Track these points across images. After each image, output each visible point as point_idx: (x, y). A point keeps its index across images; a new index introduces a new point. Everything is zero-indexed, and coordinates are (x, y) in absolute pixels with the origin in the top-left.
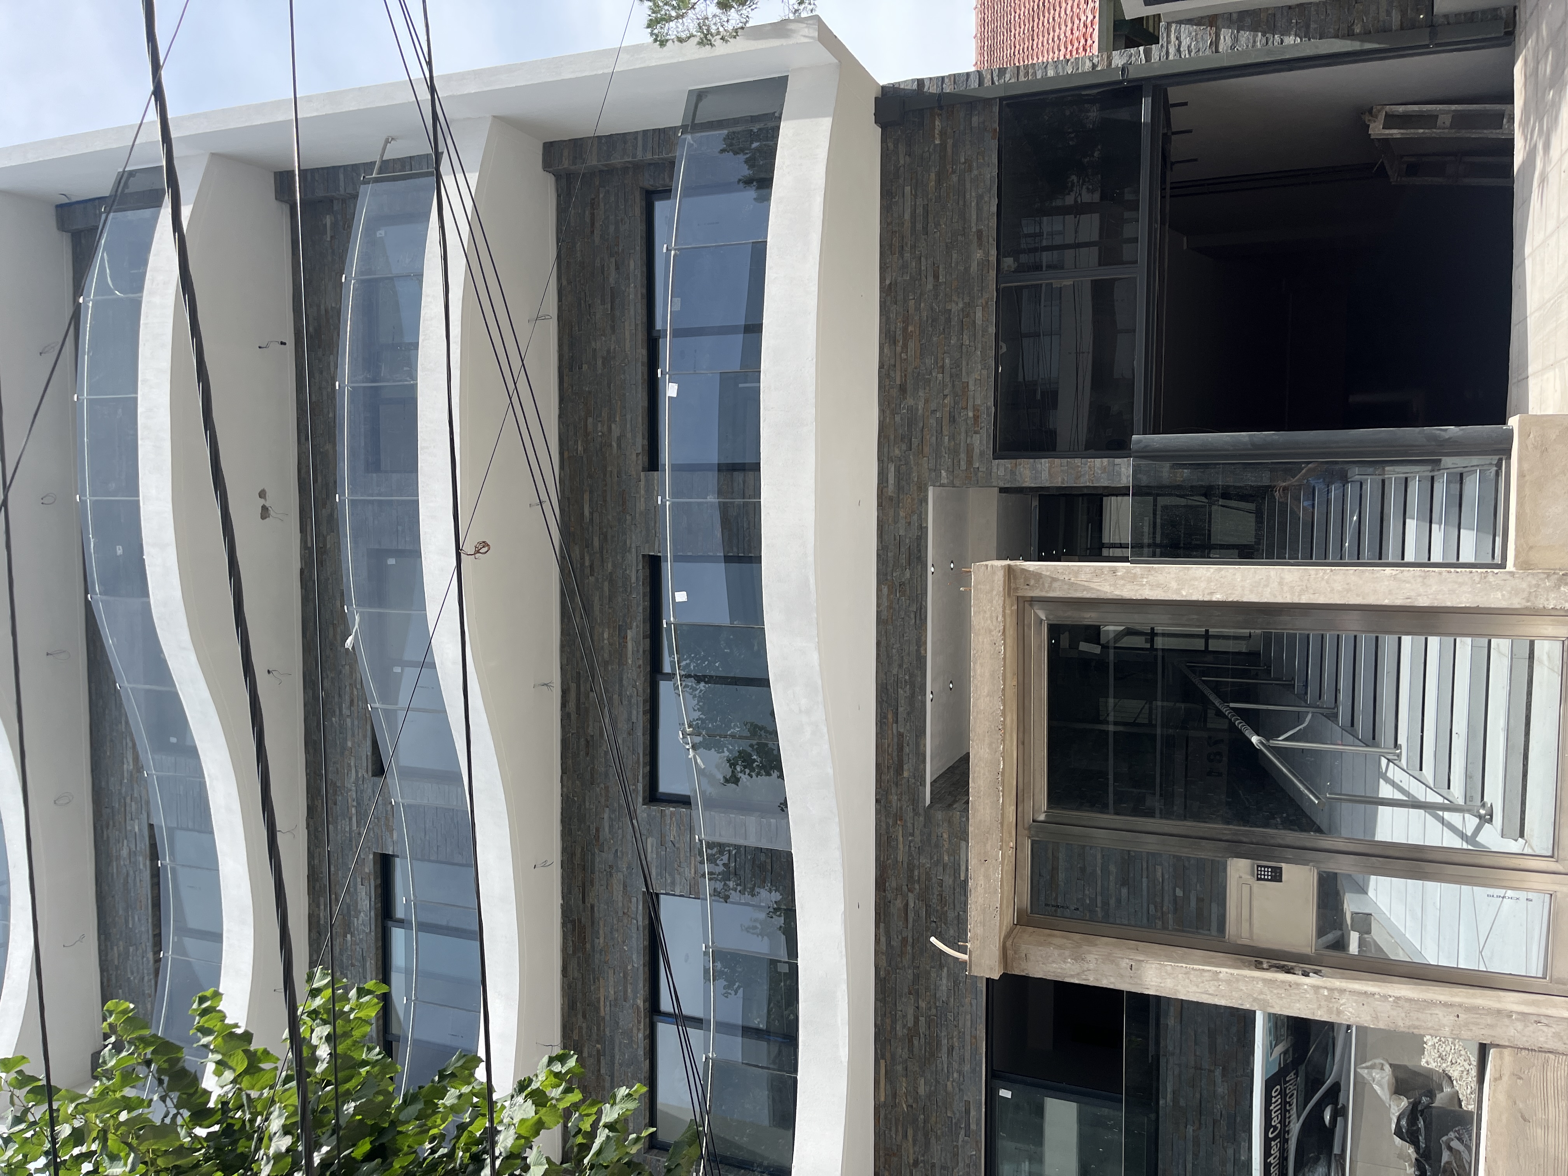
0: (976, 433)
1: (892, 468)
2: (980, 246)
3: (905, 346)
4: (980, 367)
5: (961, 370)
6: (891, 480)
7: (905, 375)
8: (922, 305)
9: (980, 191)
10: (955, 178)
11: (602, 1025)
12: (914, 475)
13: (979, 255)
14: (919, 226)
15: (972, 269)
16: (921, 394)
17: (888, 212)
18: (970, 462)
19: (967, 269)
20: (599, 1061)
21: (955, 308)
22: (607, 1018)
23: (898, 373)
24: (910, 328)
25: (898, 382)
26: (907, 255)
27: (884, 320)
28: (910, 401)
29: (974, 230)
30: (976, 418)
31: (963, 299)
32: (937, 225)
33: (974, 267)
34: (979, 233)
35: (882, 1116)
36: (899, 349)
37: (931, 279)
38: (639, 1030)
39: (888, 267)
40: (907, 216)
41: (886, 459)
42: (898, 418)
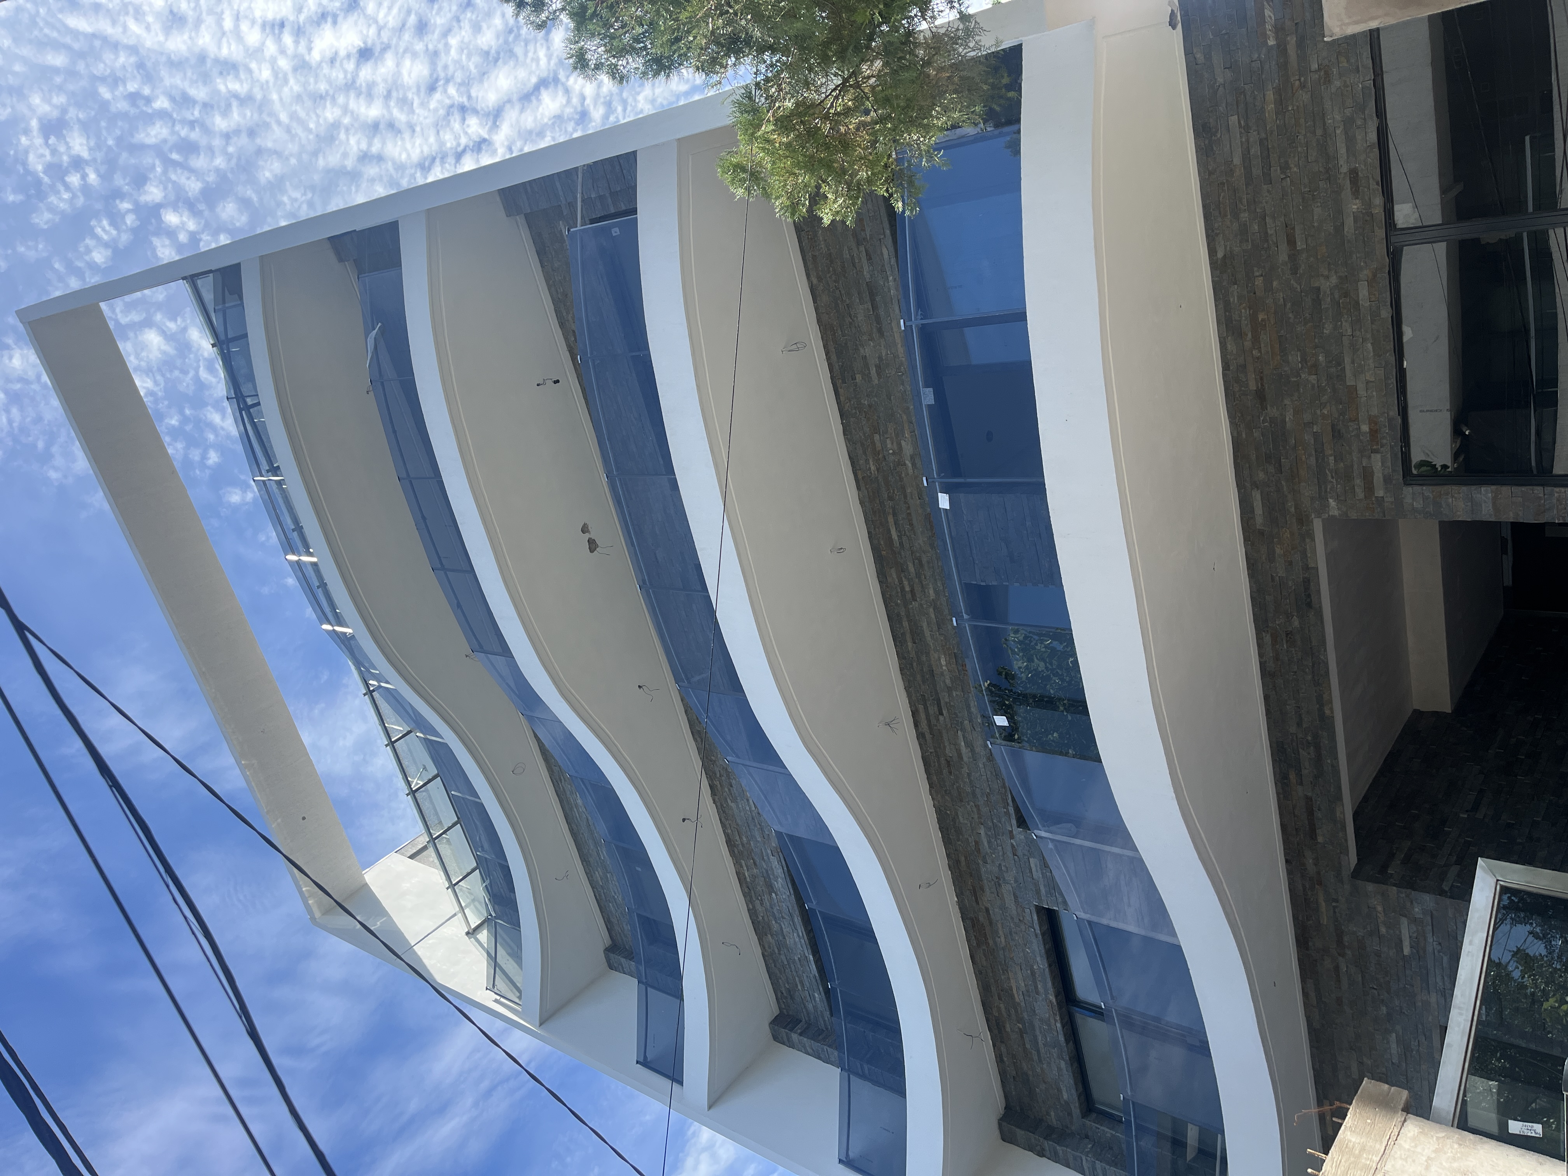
0: (1376, 451)
1: (1257, 496)
2: (1356, 193)
3: (1256, 340)
4: (1372, 366)
5: (1344, 369)
6: (1259, 510)
7: (1262, 379)
8: (1275, 284)
9: (1348, 112)
10: (1304, 97)
11: (1019, 1010)
12: (1291, 505)
13: (1355, 206)
14: (1257, 172)
15: (1346, 230)
16: (1287, 402)
17: (1207, 156)
18: (1369, 488)
19: (1339, 229)
20: (1022, 1037)
21: (1328, 283)
22: (1023, 1004)
23: (1252, 376)
24: (1261, 317)
25: (1253, 386)
26: (1244, 216)
27: (1221, 306)
28: (1272, 411)
29: (1344, 169)
30: (1374, 433)
31: (1336, 272)
32: (1285, 168)
33: (1349, 222)
34: (1354, 175)
36: (1248, 344)
37: (1284, 247)
38: (1056, 1021)
39: (1217, 235)
40: (1237, 160)
41: (1248, 485)
42: (1257, 434)
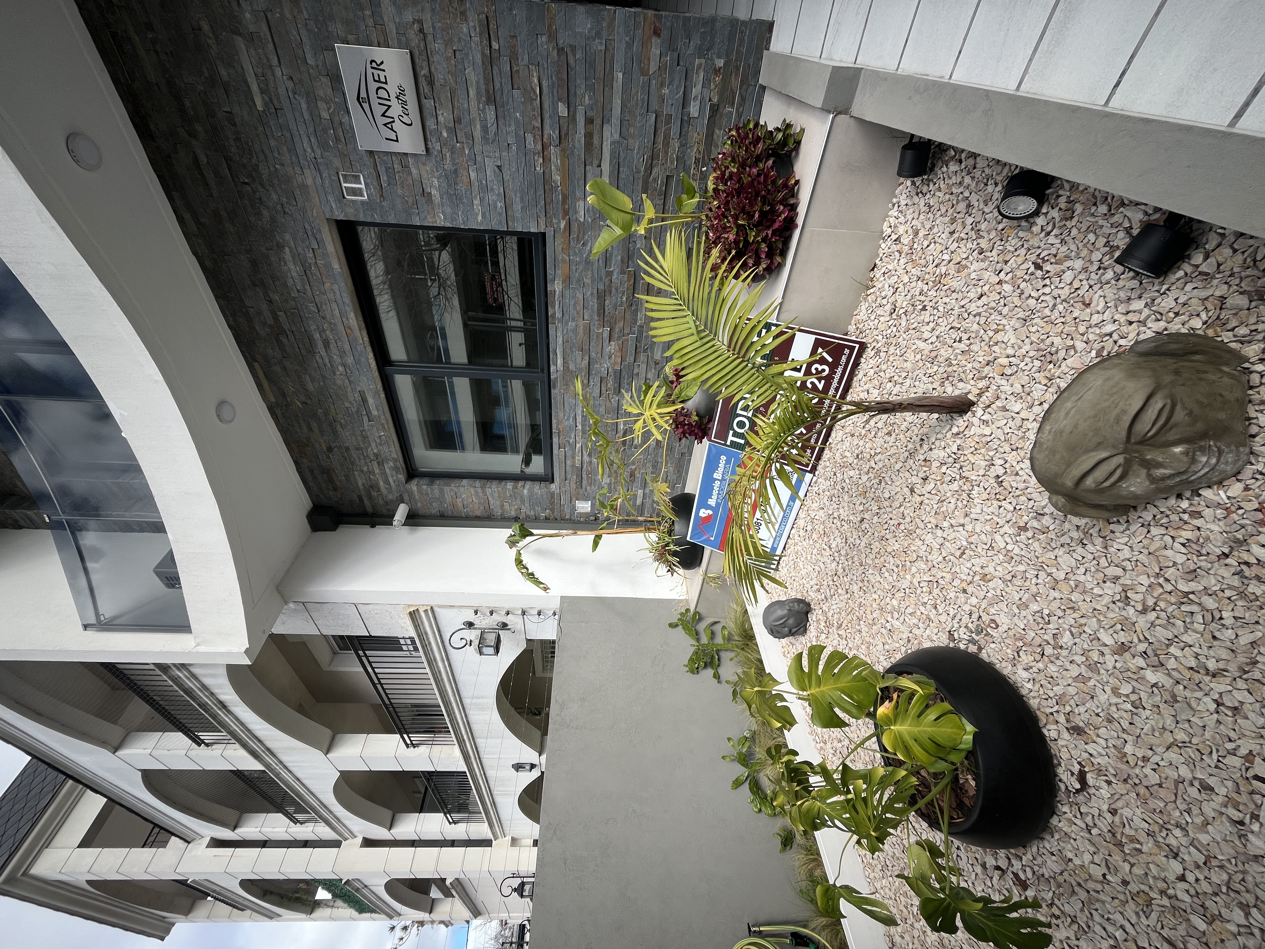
35: (279, 415)
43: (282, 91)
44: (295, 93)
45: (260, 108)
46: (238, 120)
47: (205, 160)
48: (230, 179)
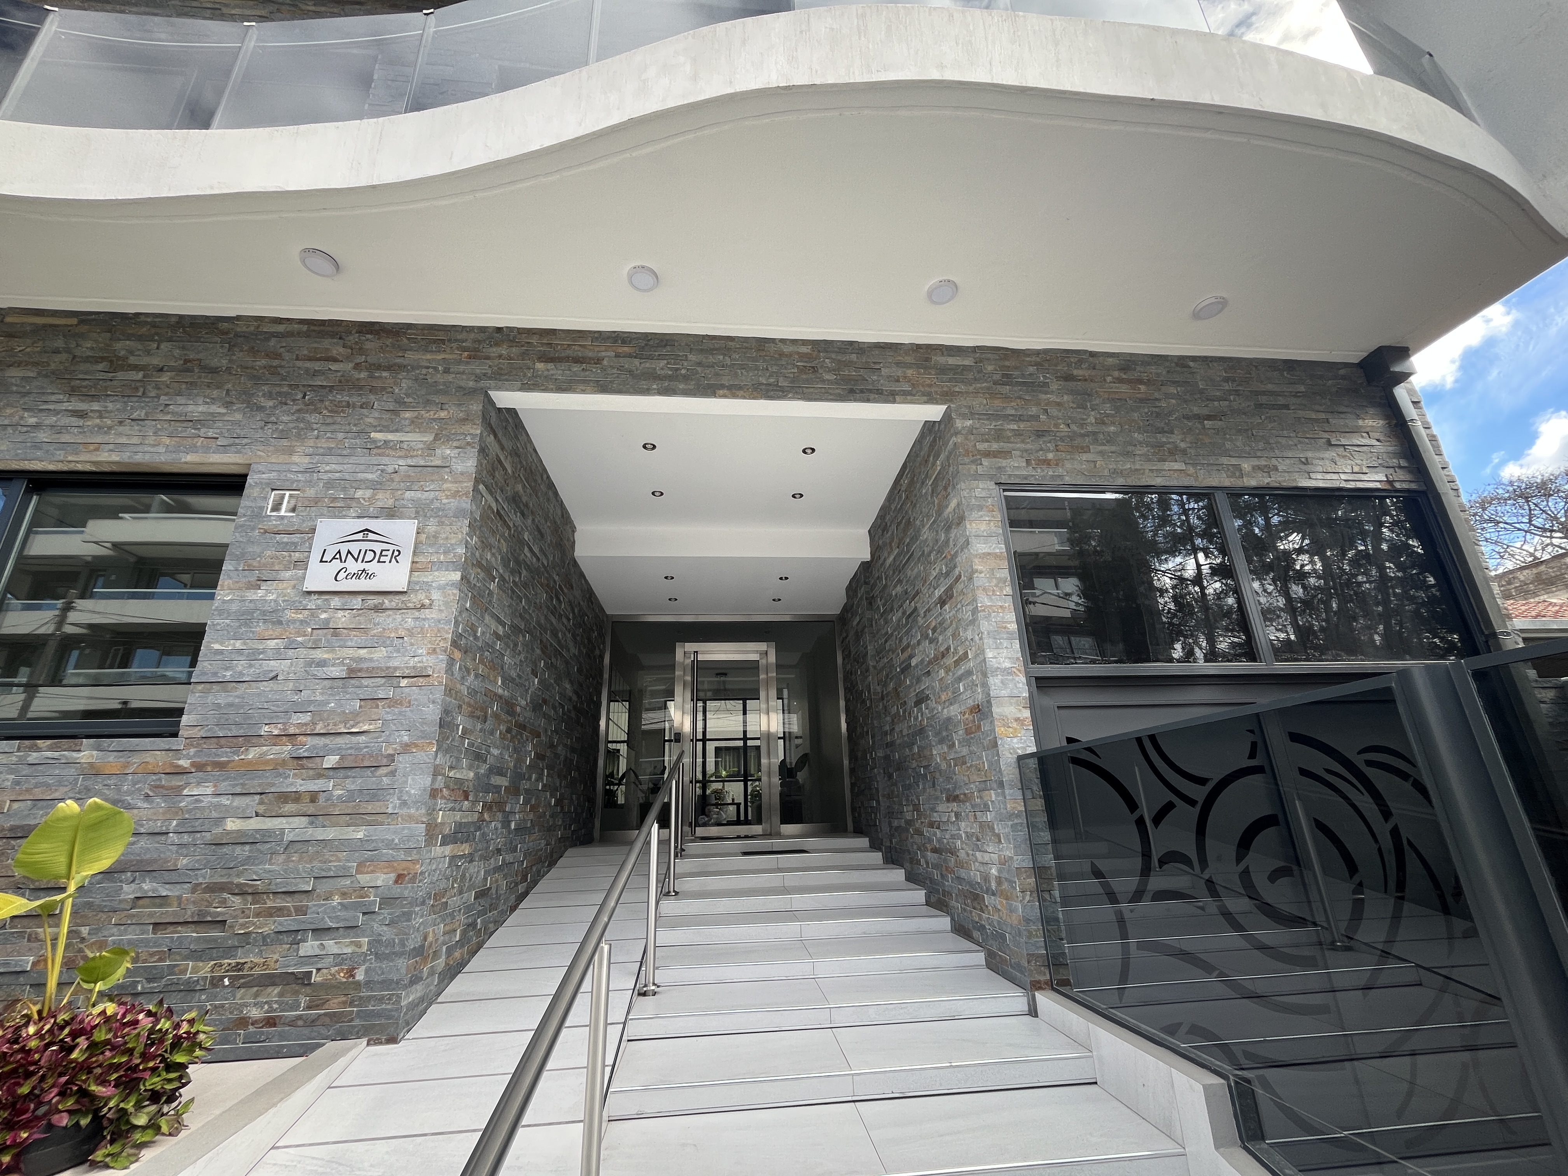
0: (1028, 462)
1: (968, 362)
2: (1257, 468)
3: (1120, 381)
4: (1111, 467)
5: (1103, 444)
6: (952, 361)
7: (1086, 380)
8: (1173, 401)
12: (962, 388)
13: (1247, 466)
14: (1263, 399)
15: (1226, 458)
16: (1066, 397)
18: (988, 454)
19: (1226, 453)
21: (1179, 440)
23: (1087, 373)
25: (1075, 372)
26: (1227, 386)
28: (1054, 386)
30: (1047, 462)
31: (1189, 448)
34: (1272, 468)
36: (1115, 374)
37: (1205, 411)
40: (1270, 387)
42: (1031, 370)
43: (385, 460)
44: (382, 471)
45: (373, 435)
46: (365, 411)
47: (333, 368)
48: (311, 383)
